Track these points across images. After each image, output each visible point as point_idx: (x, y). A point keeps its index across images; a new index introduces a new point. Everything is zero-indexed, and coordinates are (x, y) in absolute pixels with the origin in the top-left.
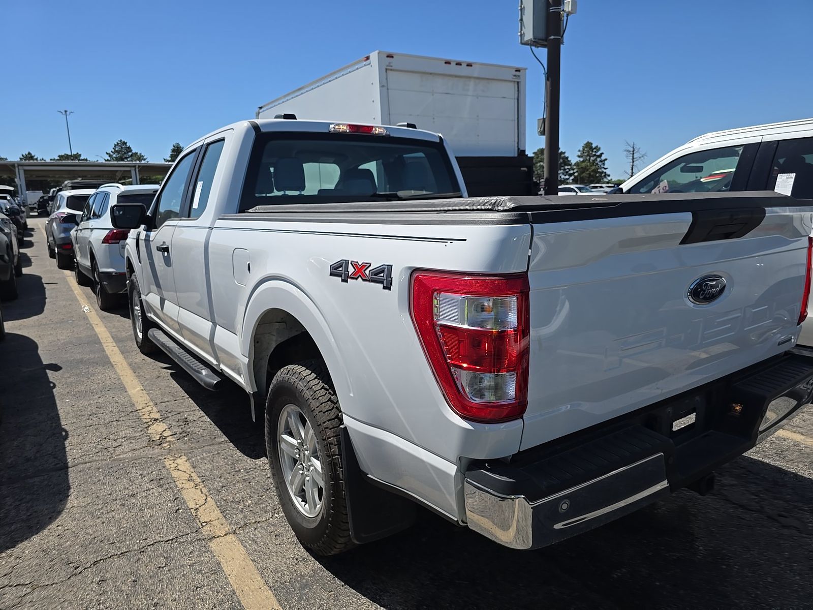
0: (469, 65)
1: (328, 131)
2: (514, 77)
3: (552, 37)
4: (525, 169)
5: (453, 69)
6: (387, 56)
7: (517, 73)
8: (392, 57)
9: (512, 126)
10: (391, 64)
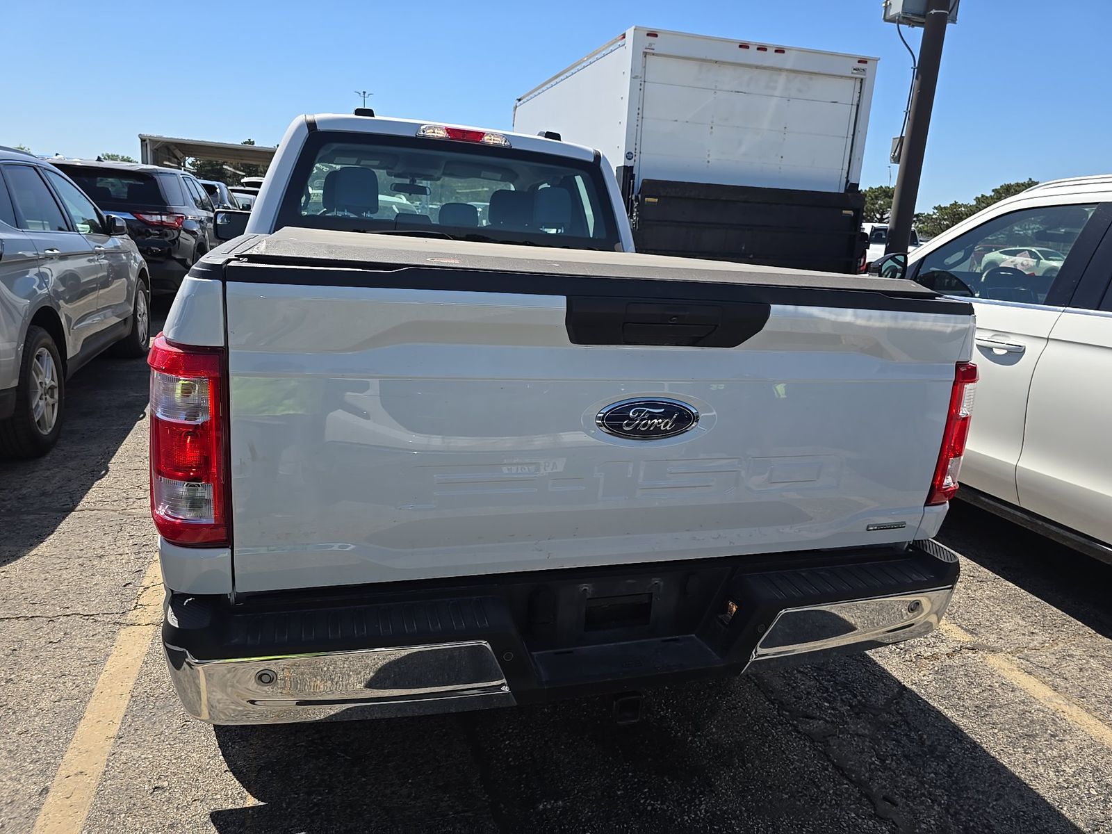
0: (780, 51)
1: (415, 136)
2: (855, 72)
3: (933, 12)
4: (851, 213)
5: (752, 56)
6: (648, 35)
7: (862, 66)
8: (656, 36)
9: (843, 145)
10: (653, 47)
